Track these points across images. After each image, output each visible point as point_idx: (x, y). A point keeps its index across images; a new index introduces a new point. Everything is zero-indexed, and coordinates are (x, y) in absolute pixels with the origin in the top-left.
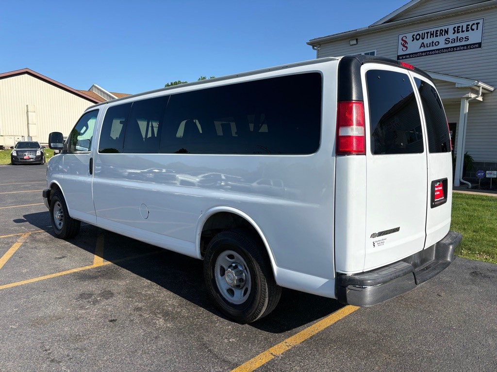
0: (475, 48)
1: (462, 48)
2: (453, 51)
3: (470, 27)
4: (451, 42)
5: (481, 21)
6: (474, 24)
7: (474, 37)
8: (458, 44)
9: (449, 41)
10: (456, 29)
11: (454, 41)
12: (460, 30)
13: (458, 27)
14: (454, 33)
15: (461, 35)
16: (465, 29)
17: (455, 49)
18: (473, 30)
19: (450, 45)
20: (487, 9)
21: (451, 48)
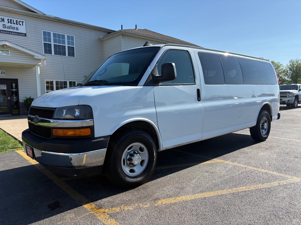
0: (23, 36)
1: (15, 34)
2: (9, 34)
3: (18, 22)
4: (7, 28)
5: (24, 21)
6: (20, 21)
7: (22, 29)
8: (12, 30)
9: (6, 27)
10: (9, 20)
11: (9, 27)
12: (12, 22)
13: (11, 20)
14: (9, 23)
15: (13, 25)
16: (15, 22)
17: (10, 33)
18: (20, 25)
19: (6, 29)
20: (27, 15)
21: (8, 31)
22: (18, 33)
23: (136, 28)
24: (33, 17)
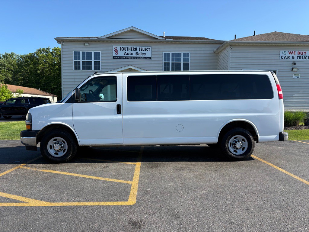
0: (149, 59)
1: (144, 58)
3: (146, 49)
5: (150, 47)
6: (147, 48)
7: (148, 54)
8: (142, 56)
9: (138, 54)
10: (140, 49)
11: (140, 54)
12: (142, 50)
13: (141, 48)
14: (139, 51)
15: (142, 52)
16: (144, 49)
17: (140, 58)
18: (147, 51)
19: (138, 56)
20: (152, 43)
21: (139, 57)
22: (146, 57)
23: (254, 35)
24: (156, 43)
